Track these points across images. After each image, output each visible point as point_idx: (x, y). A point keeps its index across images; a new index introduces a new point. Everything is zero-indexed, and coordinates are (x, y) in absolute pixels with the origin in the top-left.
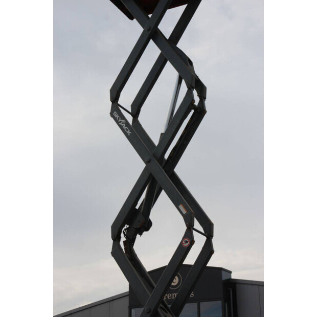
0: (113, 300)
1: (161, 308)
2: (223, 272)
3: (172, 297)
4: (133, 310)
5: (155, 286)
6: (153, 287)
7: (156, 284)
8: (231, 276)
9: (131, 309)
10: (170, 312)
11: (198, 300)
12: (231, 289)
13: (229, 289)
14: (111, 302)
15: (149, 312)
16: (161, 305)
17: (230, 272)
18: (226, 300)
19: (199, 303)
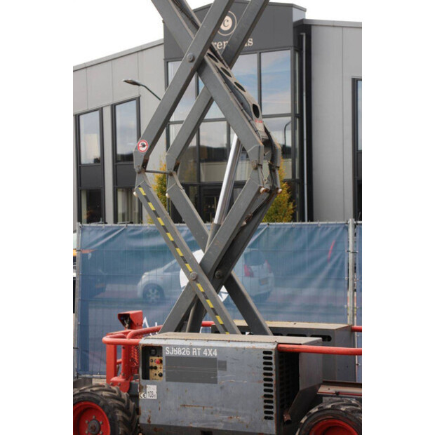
0: (142, 50)
1: (209, 55)
2: (294, 9)
3: (223, 46)
4: (169, 64)
5: (200, 25)
6: (197, 27)
7: (201, 22)
8: (304, 15)
9: (168, 62)
10: (221, 61)
11: (258, 50)
12: (304, 34)
13: (302, 34)
14: (140, 53)
15: (192, 61)
16: (209, 51)
17: (304, 10)
18: (298, 48)
19: (260, 53)
